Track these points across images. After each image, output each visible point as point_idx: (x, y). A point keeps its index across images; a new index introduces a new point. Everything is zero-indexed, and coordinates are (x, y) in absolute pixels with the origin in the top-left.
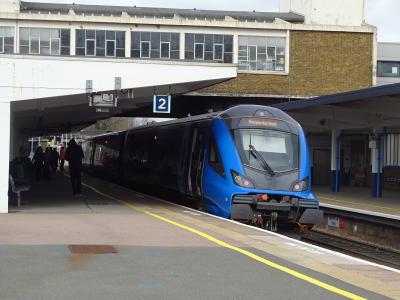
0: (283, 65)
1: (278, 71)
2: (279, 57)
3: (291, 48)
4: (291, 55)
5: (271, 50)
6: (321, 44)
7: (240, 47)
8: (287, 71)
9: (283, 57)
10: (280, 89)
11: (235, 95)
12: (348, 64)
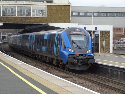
0: (45, 15)
1: (44, 16)
2: (44, 12)
3: (47, 10)
4: (47, 12)
5: (42, 11)
6: (56, 9)
7: (33, 10)
8: (46, 16)
9: (45, 12)
10: (44, 22)
11: (31, 23)
12: (63, 14)
